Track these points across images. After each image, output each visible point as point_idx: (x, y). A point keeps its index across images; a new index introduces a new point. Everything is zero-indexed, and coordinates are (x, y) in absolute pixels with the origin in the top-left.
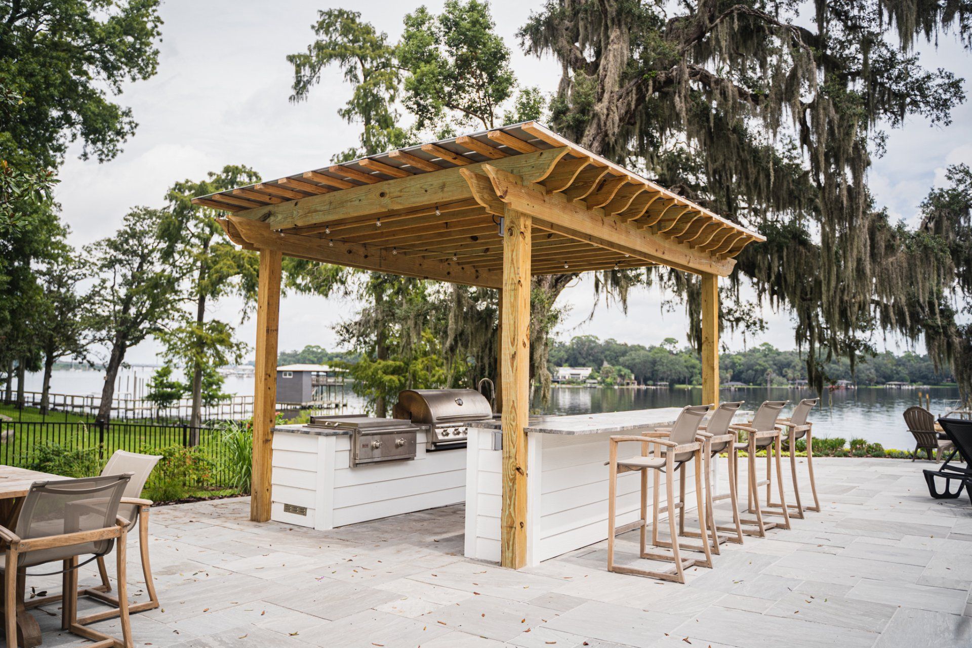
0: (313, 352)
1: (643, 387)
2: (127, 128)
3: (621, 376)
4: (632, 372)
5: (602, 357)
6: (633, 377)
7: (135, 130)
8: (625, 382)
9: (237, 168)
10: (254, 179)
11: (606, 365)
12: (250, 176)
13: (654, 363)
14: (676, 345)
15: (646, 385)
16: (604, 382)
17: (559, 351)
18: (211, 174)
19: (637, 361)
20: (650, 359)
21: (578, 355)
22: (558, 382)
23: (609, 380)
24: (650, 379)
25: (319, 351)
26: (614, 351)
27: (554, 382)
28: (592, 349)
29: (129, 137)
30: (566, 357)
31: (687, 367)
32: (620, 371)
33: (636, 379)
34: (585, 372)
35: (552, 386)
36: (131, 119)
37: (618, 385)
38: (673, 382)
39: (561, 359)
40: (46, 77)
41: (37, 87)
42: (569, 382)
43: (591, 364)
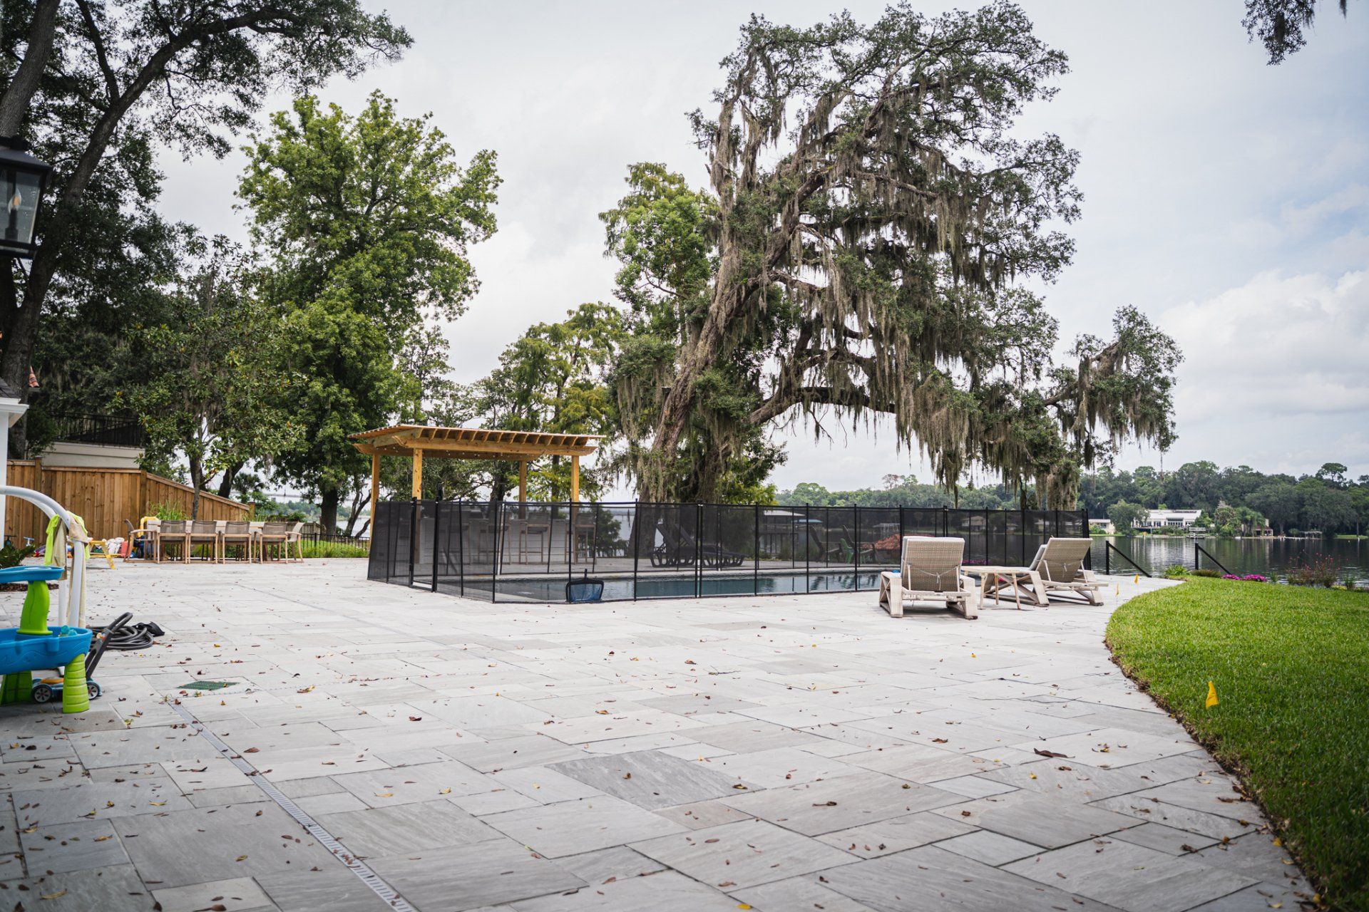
0: (809, 493)
1: (1282, 538)
2: (471, 287)
3: (1245, 521)
4: (1266, 515)
5: (1220, 493)
6: (1267, 523)
7: (478, 288)
8: (1254, 530)
9: (592, 306)
10: (612, 315)
11: (1223, 505)
12: (608, 312)
13: (1301, 502)
14: (1344, 474)
15: (1288, 535)
16: (1218, 530)
17: (1154, 486)
18: (570, 312)
19: (1273, 499)
20: (1294, 495)
21: (1182, 492)
22: (1148, 531)
23: (1226, 528)
24: (1294, 526)
25: (817, 490)
26: (1237, 485)
27: (1141, 530)
28: (1205, 482)
29: (474, 294)
30: (1164, 494)
31: (1356, 508)
32: (1244, 513)
33: (1271, 526)
34: (1190, 516)
35: (1140, 536)
36: (474, 278)
37: (1243, 535)
38: (1329, 533)
39: (1156, 497)
40: (394, 258)
41: (387, 268)
42: (1164, 532)
43: (1203, 504)
